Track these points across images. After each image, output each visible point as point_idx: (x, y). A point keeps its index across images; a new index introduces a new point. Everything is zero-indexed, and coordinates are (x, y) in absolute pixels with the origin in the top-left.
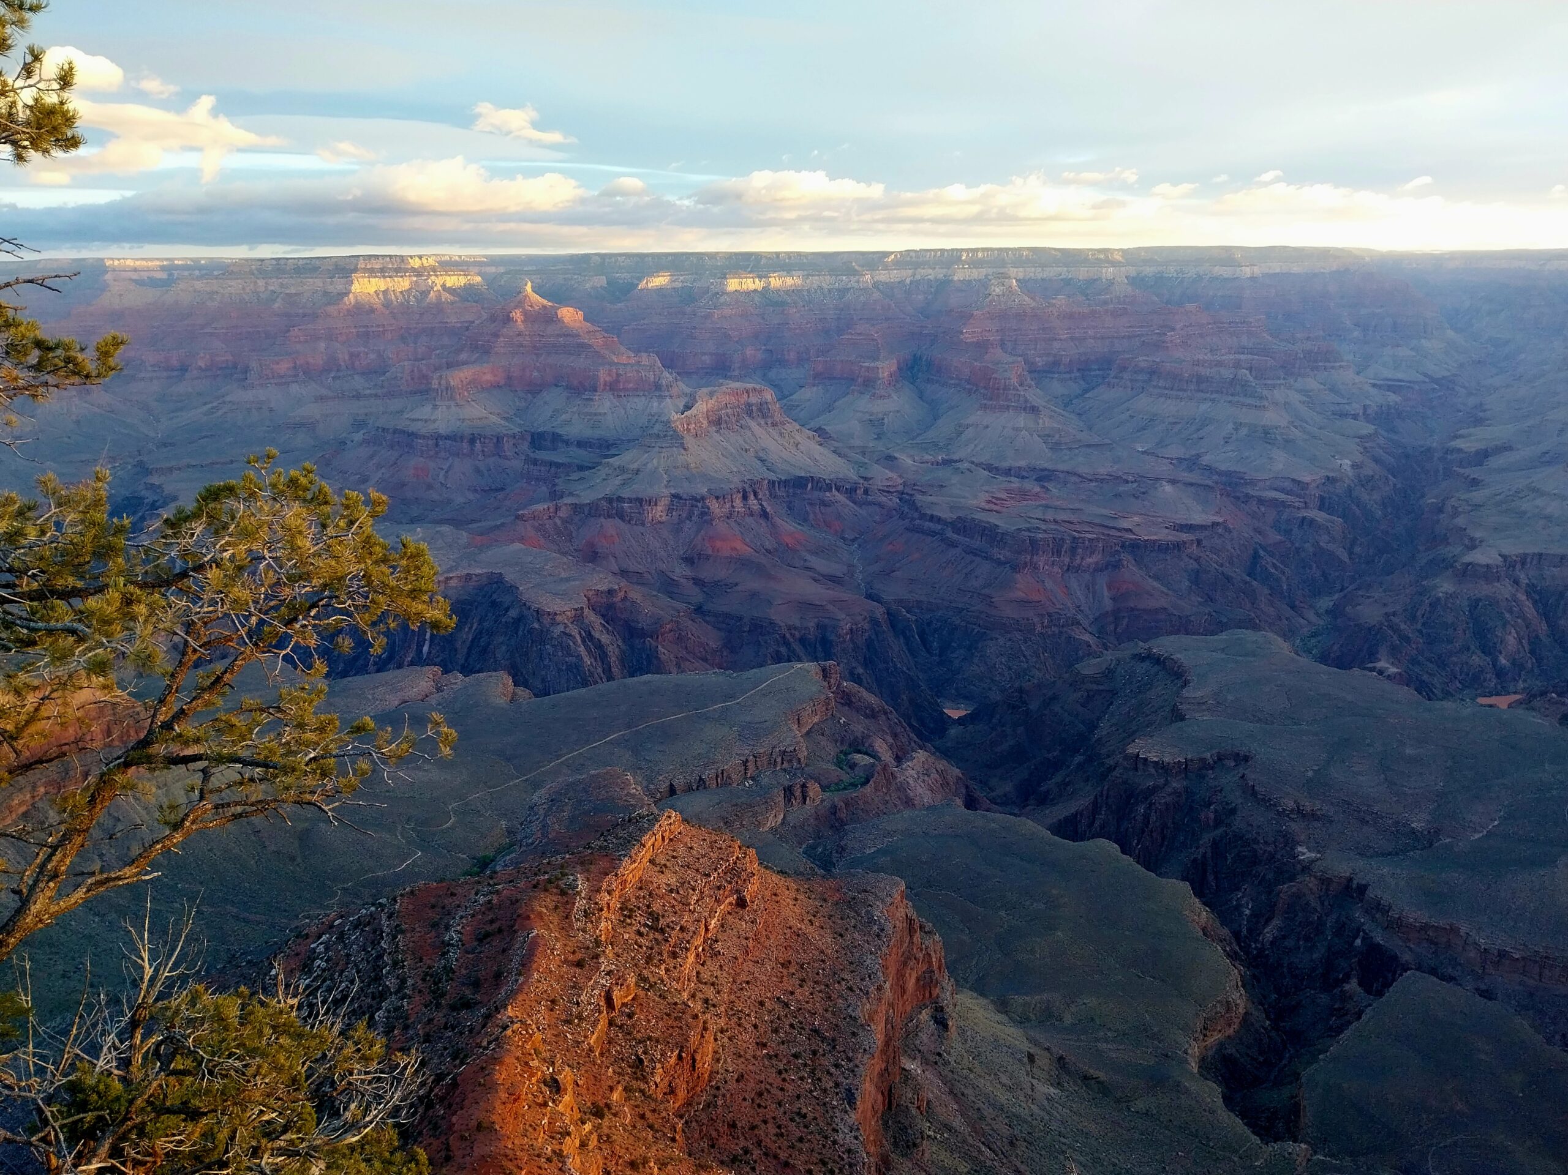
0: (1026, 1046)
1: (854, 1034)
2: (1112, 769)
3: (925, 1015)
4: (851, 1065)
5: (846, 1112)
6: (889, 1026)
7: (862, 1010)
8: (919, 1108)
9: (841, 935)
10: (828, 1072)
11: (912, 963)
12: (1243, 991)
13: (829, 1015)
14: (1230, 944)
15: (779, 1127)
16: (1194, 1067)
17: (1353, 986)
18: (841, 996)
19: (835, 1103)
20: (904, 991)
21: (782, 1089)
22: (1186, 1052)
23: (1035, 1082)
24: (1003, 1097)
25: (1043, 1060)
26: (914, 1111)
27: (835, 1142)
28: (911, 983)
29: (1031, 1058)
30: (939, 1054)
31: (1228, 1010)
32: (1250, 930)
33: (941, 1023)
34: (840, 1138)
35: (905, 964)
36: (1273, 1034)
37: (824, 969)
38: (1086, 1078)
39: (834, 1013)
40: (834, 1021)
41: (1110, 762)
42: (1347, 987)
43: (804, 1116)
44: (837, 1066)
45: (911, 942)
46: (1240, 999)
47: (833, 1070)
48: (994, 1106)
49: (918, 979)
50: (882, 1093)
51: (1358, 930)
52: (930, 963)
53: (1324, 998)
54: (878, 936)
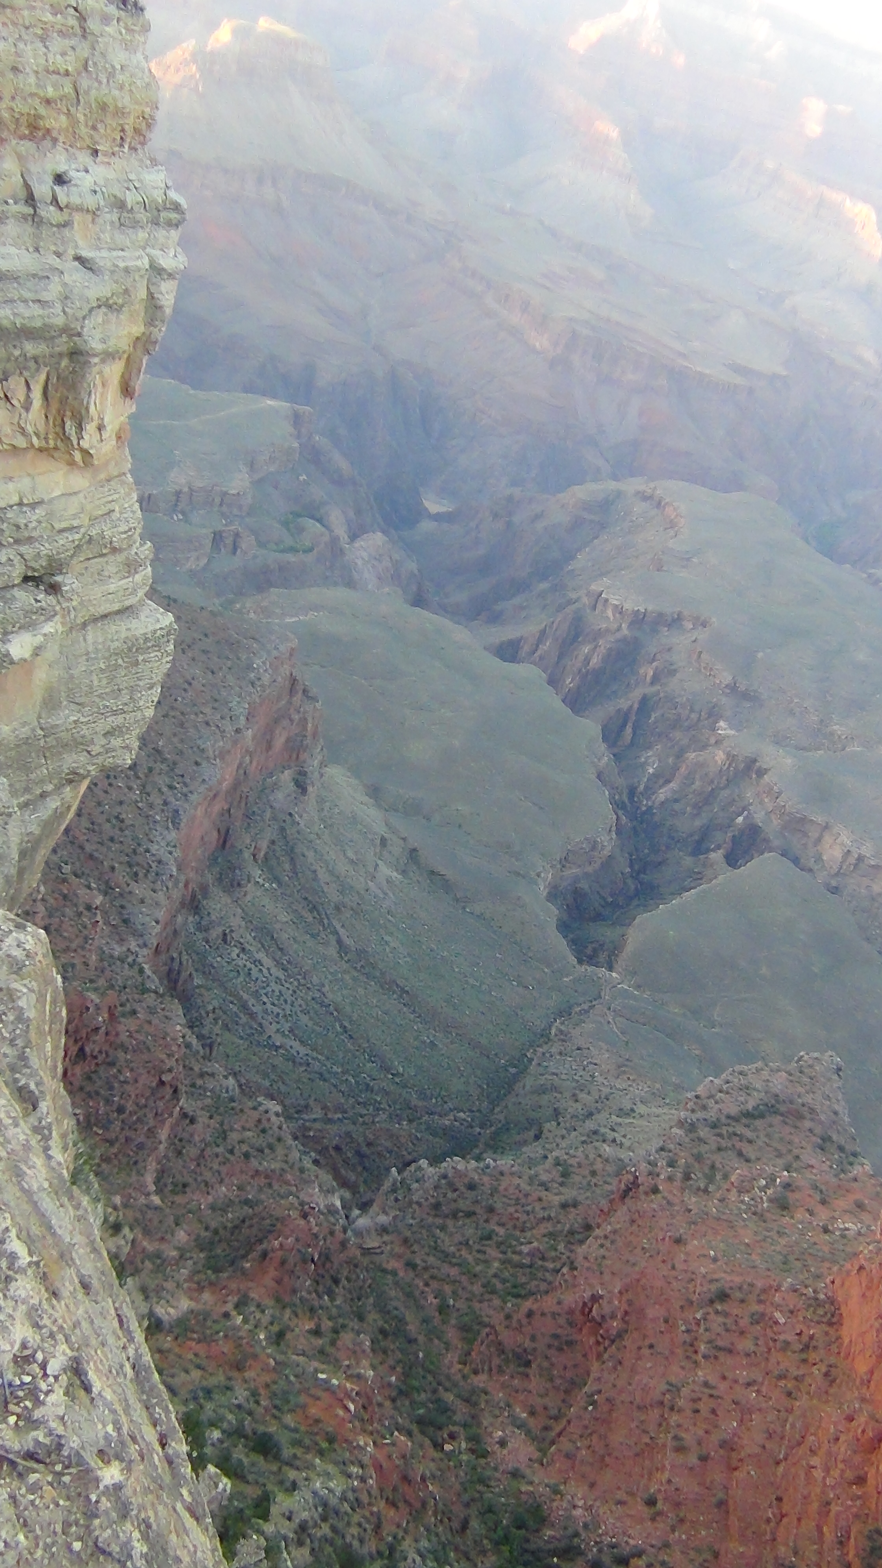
0: (382, 830)
1: (197, 764)
2: (570, 602)
3: (287, 776)
4: (185, 790)
5: (168, 828)
6: (241, 772)
7: (211, 744)
8: (254, 856)
9: (213, 672)
10: (160, 790)
11: (285, 722)
12: (614, 836)
13: (175, 740)
14: (620, 794)
15: (93, 823)
16: (542, 889)
17: (717, 856)
18: (196, 727)
19: (158, 818)
20: (269, 747)
21: (106, 792)
22: (538, 875)
23: (379, 862)
24: (342, 867)
25: (396, 848)
26: (247, 855)
27: (147, 851)
28: (279, 741)
29: (383, 841)
30: (290, 814)
31: (593, 848)
32: (647, 788)
33: (301, 786)
34: (154, 848)
35: (276, 721)
36: (630, 881)
37: (183, 698)
38: (432, 872)
39: (182, 741)
40: (179, 746)
41: (573, 595)
42: (712, 855)
43: (122, 821)
44: (171, 787)
45: (290, 703)
46: (608, 843)
47: (165, 789)
48: (331, 873)
49: (288, 740)
50: (219, 831)
51: (744, 809)
52: (305, 728)
53: (688, 861)
54: (253, 684)
